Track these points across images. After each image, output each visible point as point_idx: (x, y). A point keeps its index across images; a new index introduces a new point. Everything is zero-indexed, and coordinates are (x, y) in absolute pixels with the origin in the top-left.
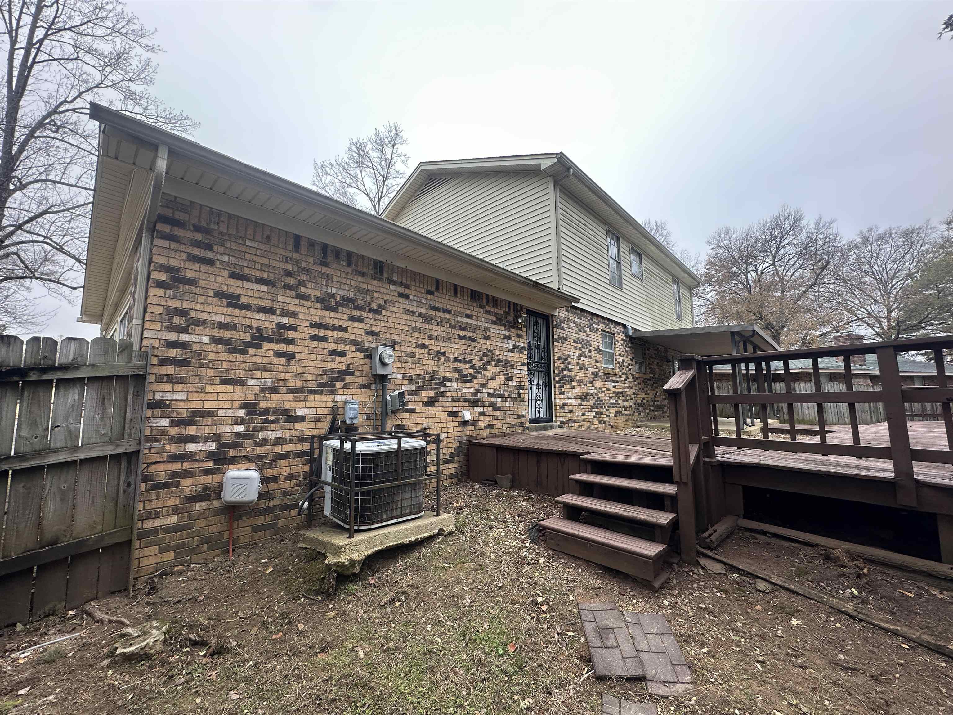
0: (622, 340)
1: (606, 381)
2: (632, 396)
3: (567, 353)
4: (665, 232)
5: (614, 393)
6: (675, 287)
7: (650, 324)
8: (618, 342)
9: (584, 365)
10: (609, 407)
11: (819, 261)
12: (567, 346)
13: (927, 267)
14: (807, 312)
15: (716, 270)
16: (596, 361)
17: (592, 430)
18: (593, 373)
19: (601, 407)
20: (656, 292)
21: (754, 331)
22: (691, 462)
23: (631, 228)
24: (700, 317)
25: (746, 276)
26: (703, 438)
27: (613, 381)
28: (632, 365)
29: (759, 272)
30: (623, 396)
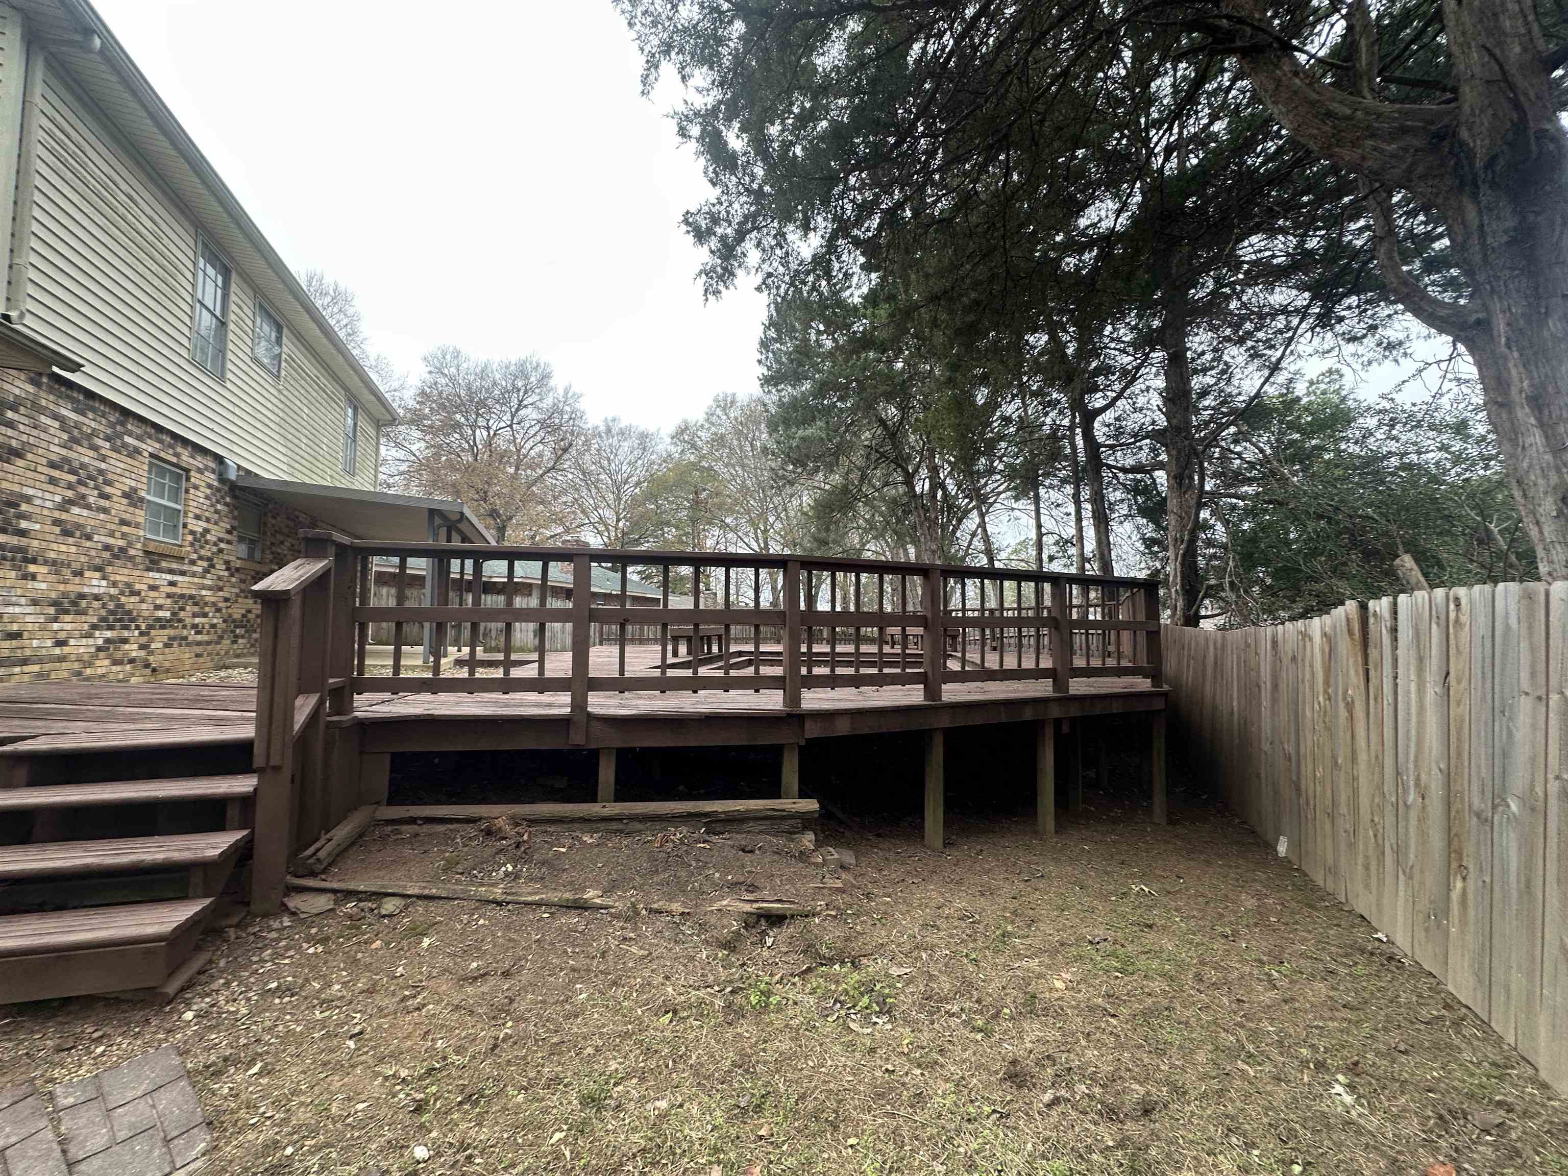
0: (210, 486)
1: (148, 570)
2: (222, 605)
3: (16, 488)
4: (351, 311)
5: (169, 596)
6: (350, 412)
7: (285, 467)
8: (196, 487)
9: (79, 526)
10: (150, 627)
11: (562, 440)
12: (21, 471)
13: (652, 479)
14: (541, 503)
15: (432, 409)
16: (123, 522)
17: (87, 679)
18: (107, 548)
19: (126, 628)
20: (306, 410)
21: (462, 514)
22: (297, 727)
23: (262, 262)
24: (397, 478)
25: (474, 432)
26: (331, 681)
27: (171, 572)
28: (229, 542)
29: (492, 433)
30: (196, 604)
